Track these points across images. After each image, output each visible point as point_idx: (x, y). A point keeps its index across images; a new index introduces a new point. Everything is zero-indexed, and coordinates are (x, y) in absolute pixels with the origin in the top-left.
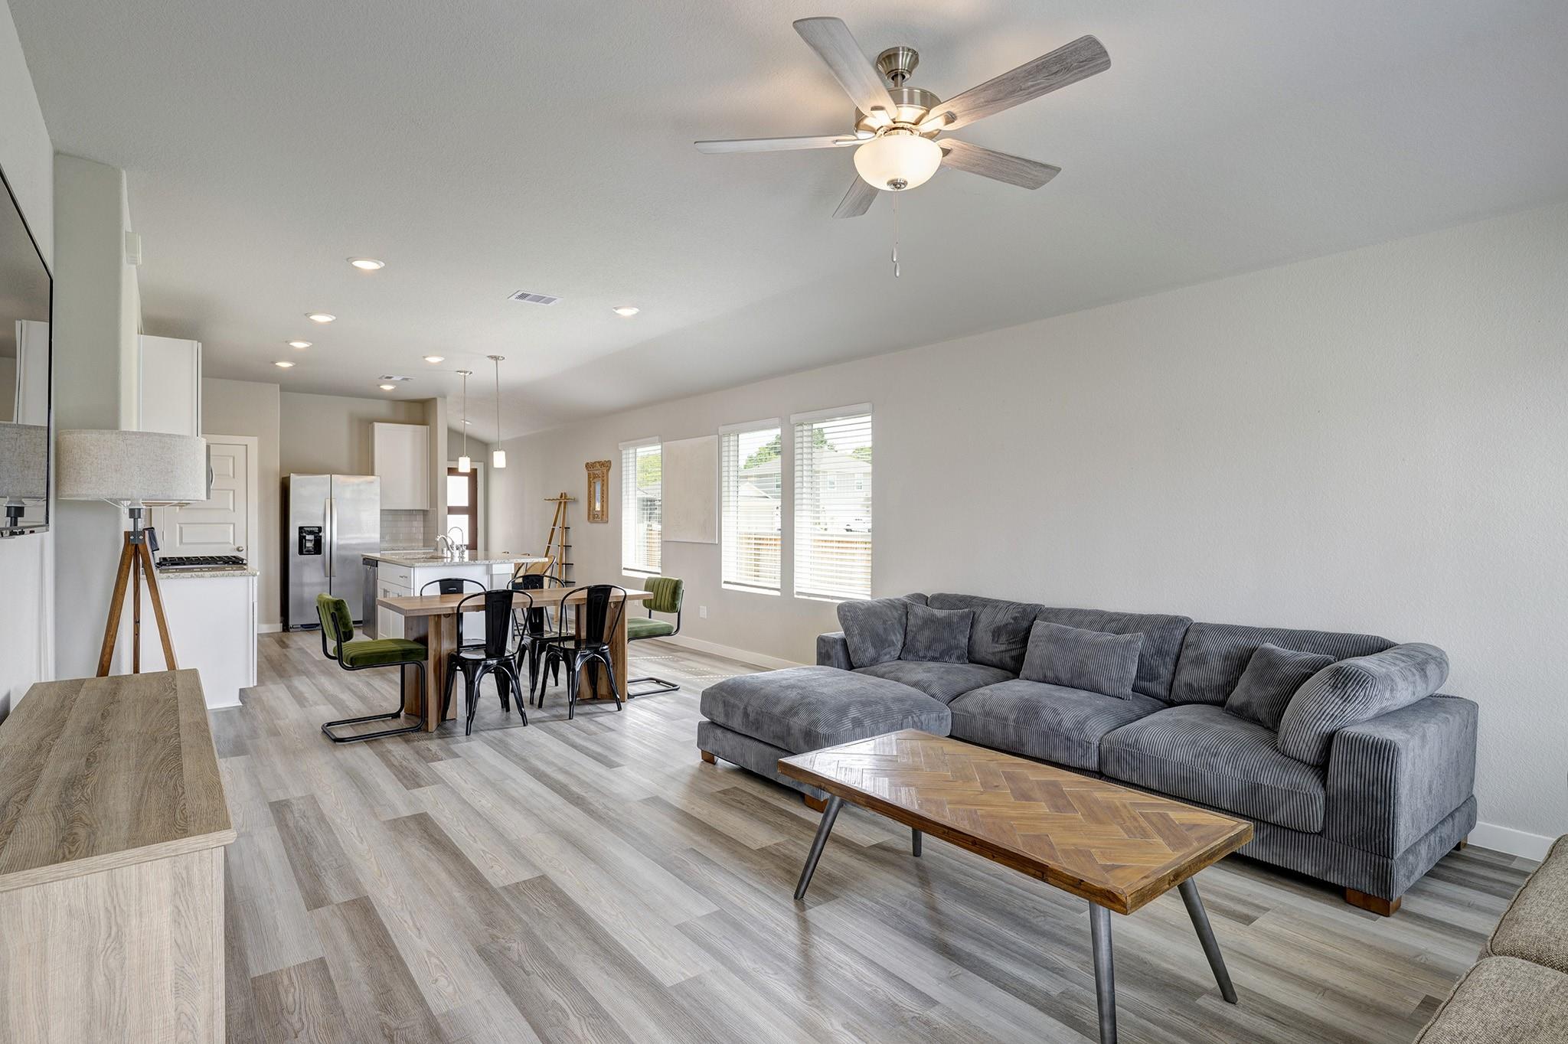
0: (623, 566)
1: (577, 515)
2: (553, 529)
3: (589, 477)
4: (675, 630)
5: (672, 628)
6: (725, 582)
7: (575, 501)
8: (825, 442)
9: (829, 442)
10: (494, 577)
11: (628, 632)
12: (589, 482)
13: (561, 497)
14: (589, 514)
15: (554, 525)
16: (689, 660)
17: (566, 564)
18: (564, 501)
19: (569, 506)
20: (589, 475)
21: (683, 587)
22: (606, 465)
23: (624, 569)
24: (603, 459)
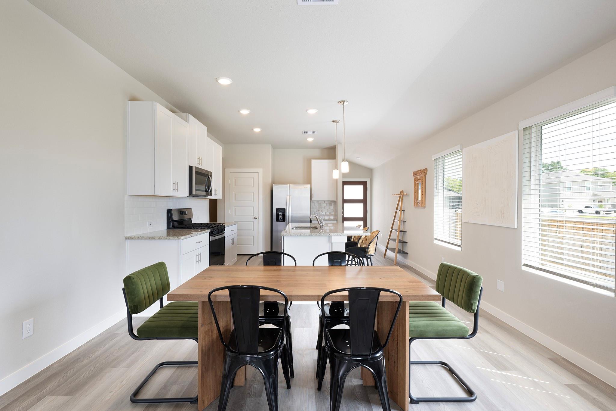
0: (435, 237)
1: (409, 202)
2: (396, 211)
3: (415, 180)
4: (470, 333)
5: (467, 332)
6: (525, 265)
7: (407, 195)
8: (562, 168)
9: (564, 167)
10: (333, 244)
11: (410, 331)
12: (415, 183)
13: (401, 193)
14: (414, 203)
15: (397, 209)
16: (487, 332)
17: (403, 232)
18: (402, 195)
19: (405, 198)
20: (415, 179)
21: (482, 284)
22: (425, 172)
23: (435, 239)
24: (422, 168)
